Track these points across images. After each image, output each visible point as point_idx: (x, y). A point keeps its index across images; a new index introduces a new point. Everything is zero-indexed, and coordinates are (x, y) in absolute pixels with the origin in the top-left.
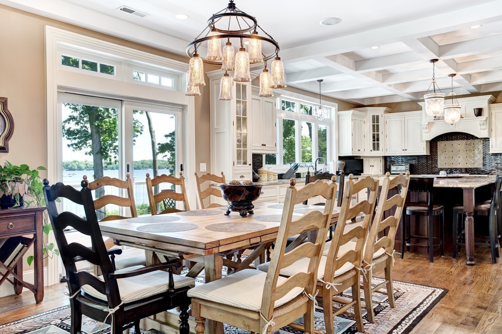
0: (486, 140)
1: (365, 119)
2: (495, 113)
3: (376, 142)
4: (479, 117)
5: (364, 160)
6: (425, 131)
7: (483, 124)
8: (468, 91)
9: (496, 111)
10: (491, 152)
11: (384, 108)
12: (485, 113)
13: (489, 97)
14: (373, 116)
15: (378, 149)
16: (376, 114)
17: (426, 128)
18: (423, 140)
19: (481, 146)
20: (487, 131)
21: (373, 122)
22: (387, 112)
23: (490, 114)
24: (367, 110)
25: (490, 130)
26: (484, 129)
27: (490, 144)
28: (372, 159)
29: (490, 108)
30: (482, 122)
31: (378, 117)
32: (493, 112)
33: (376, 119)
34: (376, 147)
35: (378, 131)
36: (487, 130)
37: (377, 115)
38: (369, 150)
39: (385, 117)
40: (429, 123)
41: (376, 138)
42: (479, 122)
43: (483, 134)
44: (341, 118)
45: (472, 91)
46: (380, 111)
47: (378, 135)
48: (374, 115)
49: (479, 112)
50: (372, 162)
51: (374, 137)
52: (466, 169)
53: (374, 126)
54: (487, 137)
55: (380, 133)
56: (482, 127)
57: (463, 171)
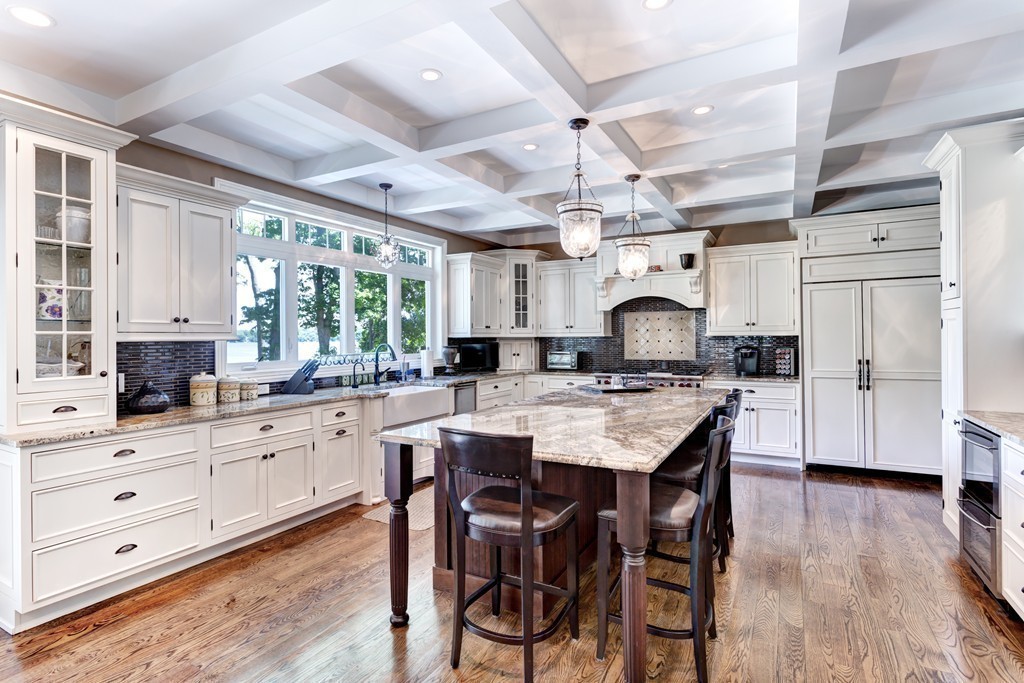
0: (701, 311)
1: (502, 272)
2: (716, 264)
3: (521, 312)
4: (688, 270)
5: (501, 343)
6: (602, 293)
7: (696, 283)
8: (671, 222)
9: (718, 260)
10: (709, 334)
11: (536, 252)
12: (699, 263)
13: (704, 234)
14: (517, 266)
15: (525, 326)
16: (521, 262)
17: (603, 288)
18: (599, 309)
19: (693, 323)
20: (701, 295)
21: (517, 276)
22: (540, 258)
23: (707, 266)
24: (505, 255)
25: (707, 296)
26: (697, 293)
27: (708, 319)
28: (517, 343)
29: (706, 255)
30: (694, 280)
31: (525, 266)
32: (712, 262)
33: (521, 272)
34: (521, 320)
35: (525, 292)
36: (702, 293)
37: (524, 263)
38: (509, 328)
39: (537, 268)
40: (607, 279)
41: (521, 306)
42: (689, 279)
43: (696, 302)
44: (452, 267)
45: (678, 224)
46: (528, 258)
47: (525, 299)
48: (518, 262)
49: (689, 261)
50: (516, 347)
51: (517, 303)
52: (668, 362)
53: (517, 283)
54: (702, 306)
55: (529, 296)
56: (694, 289)
57: (663, 367)
